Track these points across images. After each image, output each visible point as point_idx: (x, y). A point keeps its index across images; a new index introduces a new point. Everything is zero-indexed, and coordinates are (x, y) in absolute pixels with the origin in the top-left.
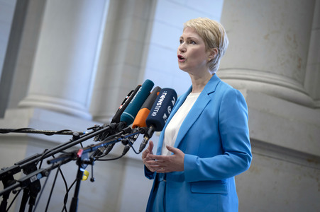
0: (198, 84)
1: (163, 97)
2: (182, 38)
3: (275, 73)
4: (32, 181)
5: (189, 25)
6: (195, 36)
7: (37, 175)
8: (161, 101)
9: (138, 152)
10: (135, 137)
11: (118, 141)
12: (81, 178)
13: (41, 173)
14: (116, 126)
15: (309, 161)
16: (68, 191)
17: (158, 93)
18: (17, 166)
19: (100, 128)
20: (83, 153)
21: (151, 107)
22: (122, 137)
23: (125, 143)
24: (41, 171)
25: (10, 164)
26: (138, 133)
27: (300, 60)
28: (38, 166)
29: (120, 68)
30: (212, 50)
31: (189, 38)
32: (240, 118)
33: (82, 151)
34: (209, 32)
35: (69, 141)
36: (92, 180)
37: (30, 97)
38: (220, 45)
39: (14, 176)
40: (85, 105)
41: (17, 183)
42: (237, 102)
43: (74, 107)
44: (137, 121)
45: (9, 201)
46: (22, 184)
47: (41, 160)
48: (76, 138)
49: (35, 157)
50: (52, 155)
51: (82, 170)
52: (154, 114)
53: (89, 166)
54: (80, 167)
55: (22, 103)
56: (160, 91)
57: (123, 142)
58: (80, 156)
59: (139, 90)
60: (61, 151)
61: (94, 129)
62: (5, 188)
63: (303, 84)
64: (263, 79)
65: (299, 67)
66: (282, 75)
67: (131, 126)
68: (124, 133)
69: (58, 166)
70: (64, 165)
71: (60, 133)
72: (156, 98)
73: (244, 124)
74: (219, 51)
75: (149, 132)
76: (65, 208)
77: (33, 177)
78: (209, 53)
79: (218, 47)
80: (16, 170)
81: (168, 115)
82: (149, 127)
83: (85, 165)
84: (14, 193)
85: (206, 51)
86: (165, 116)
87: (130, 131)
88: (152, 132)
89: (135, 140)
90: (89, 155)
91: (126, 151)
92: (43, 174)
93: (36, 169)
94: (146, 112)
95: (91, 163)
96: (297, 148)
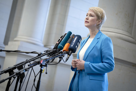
0: (93, 34)
1: (76, 39)
2: (88, 14)
3: (120, 29)
4: (21, 73)
5: (91, 9)
6: (93, 14)
7: (23, 70)
8: (75, 40)
9: (65, 61)
10: (64, 55)
11: (57, 57)
12: (42, 72)
13: (25, 70)
14: (56, 50)
15: (133, 66)
16: (35, 77)
17: (74, 37)
18: (15, 66)
19: (49, 51)
20: (43, 62)
21: (71, 43)
22: (59, 55)
23: (60, 58)
24: (25, 69)
25: (12, 66)
26: (65, 54)
27: (130, 24)
28: (23, 67)
29: (55, 25)
30: (99, 20)
31: (90, 14)
32: (110, 49)
33: (43, 61)
34: (99, 13)
35: (36, 56)
36: (46, 73)
37: (19, 36)
38: (103, 19)
39: (14, 70)
40: (41, 40)
41: (15, 74)
42: (109, 42)
43: (36, 41)
44: (65, 48)
45: (11, 81)
46: (17, 74)
47: (25, 64)
48: (39, 55)
49: (22, 63)
50: (29, 62)
51: (42, 69)
52: (72, 46)
53: (45, 67)
54: (41, 67)
55: (15, 39)
56: (74, 36)
57: (59, 57)
58: (42, 63)
59: (66, 35)
60: (33, 60)
61: (47, 51)
62: (10, 76)
63: (131, 34)
64: (115, 31)
65: (130, 27)
66: (123, 30)
67: (62, 51)
68: (59, 54)
69: (32, 67)
70: (34, 66)
71: (32, 53)
72: (73, 39)
73: (112, 51)
74: (102, 21)
75: (70, 53)
76: (34, 84)
77: (22, 71)
78: (98, 21)
79: (102, 19)
80: (14, 68)
81: (78, 46)
82: (70, 51)
83: (43, 67)
84: (14, 78)
85: (97, 20)
86: (76, 47)
87: (61, 52)
88: (71, 53)
89: (64, 56)
90: (45, 62)
91: (60, 61)
92: (26, 70)
93: (23, 68)
94: (68, 45)
95: (46, 66)
96: (129, 60)
